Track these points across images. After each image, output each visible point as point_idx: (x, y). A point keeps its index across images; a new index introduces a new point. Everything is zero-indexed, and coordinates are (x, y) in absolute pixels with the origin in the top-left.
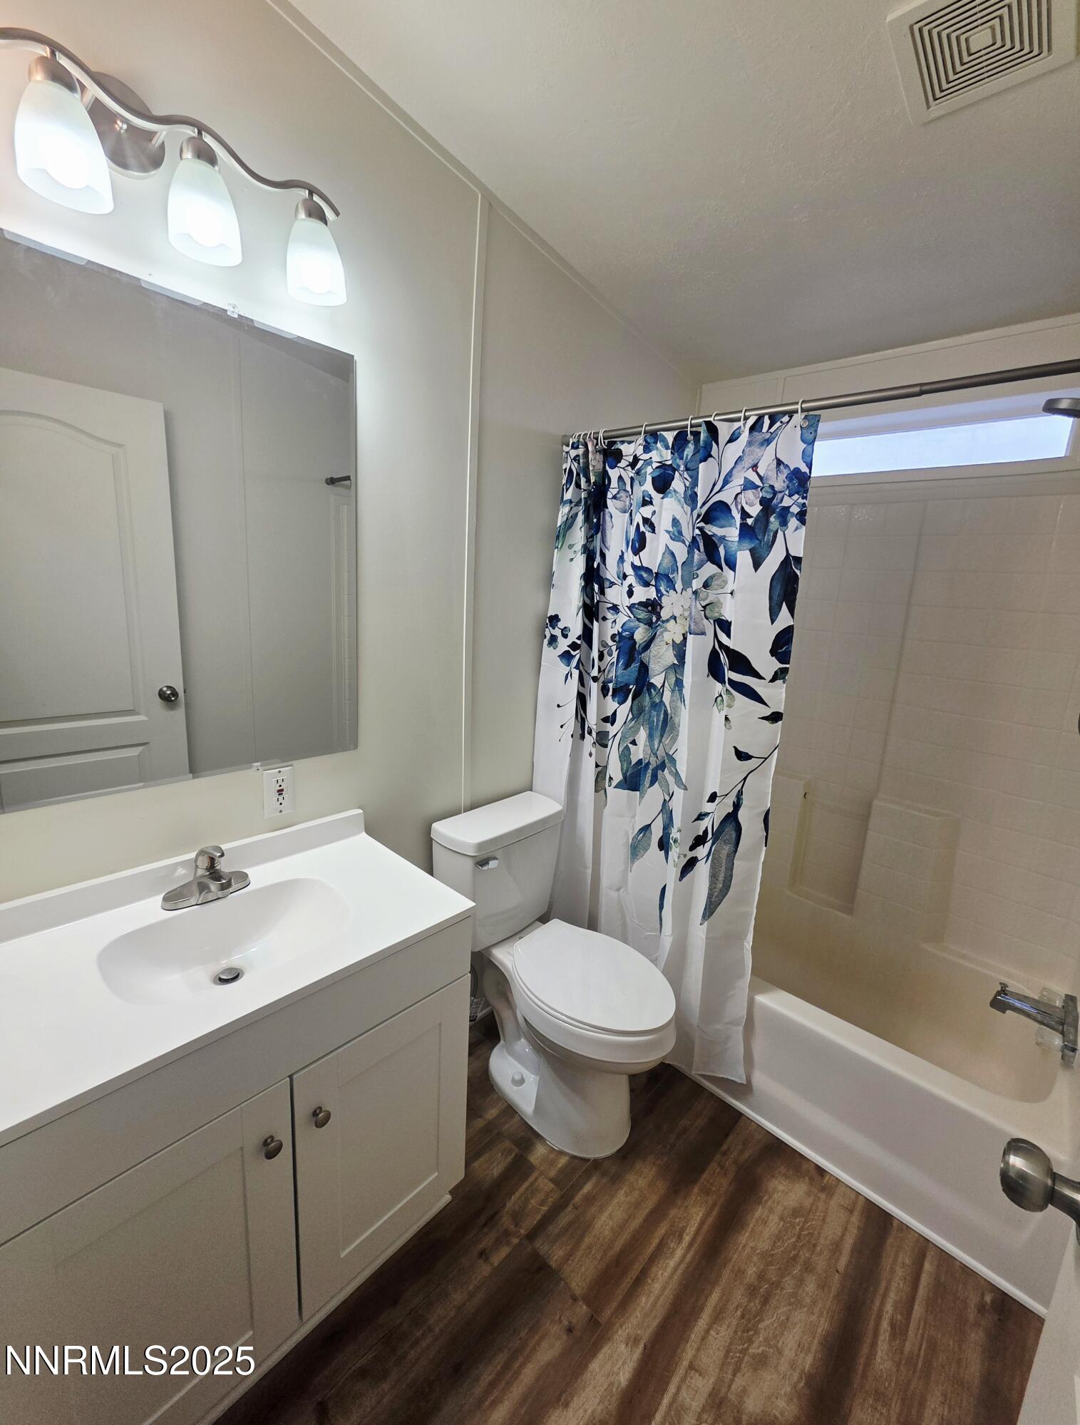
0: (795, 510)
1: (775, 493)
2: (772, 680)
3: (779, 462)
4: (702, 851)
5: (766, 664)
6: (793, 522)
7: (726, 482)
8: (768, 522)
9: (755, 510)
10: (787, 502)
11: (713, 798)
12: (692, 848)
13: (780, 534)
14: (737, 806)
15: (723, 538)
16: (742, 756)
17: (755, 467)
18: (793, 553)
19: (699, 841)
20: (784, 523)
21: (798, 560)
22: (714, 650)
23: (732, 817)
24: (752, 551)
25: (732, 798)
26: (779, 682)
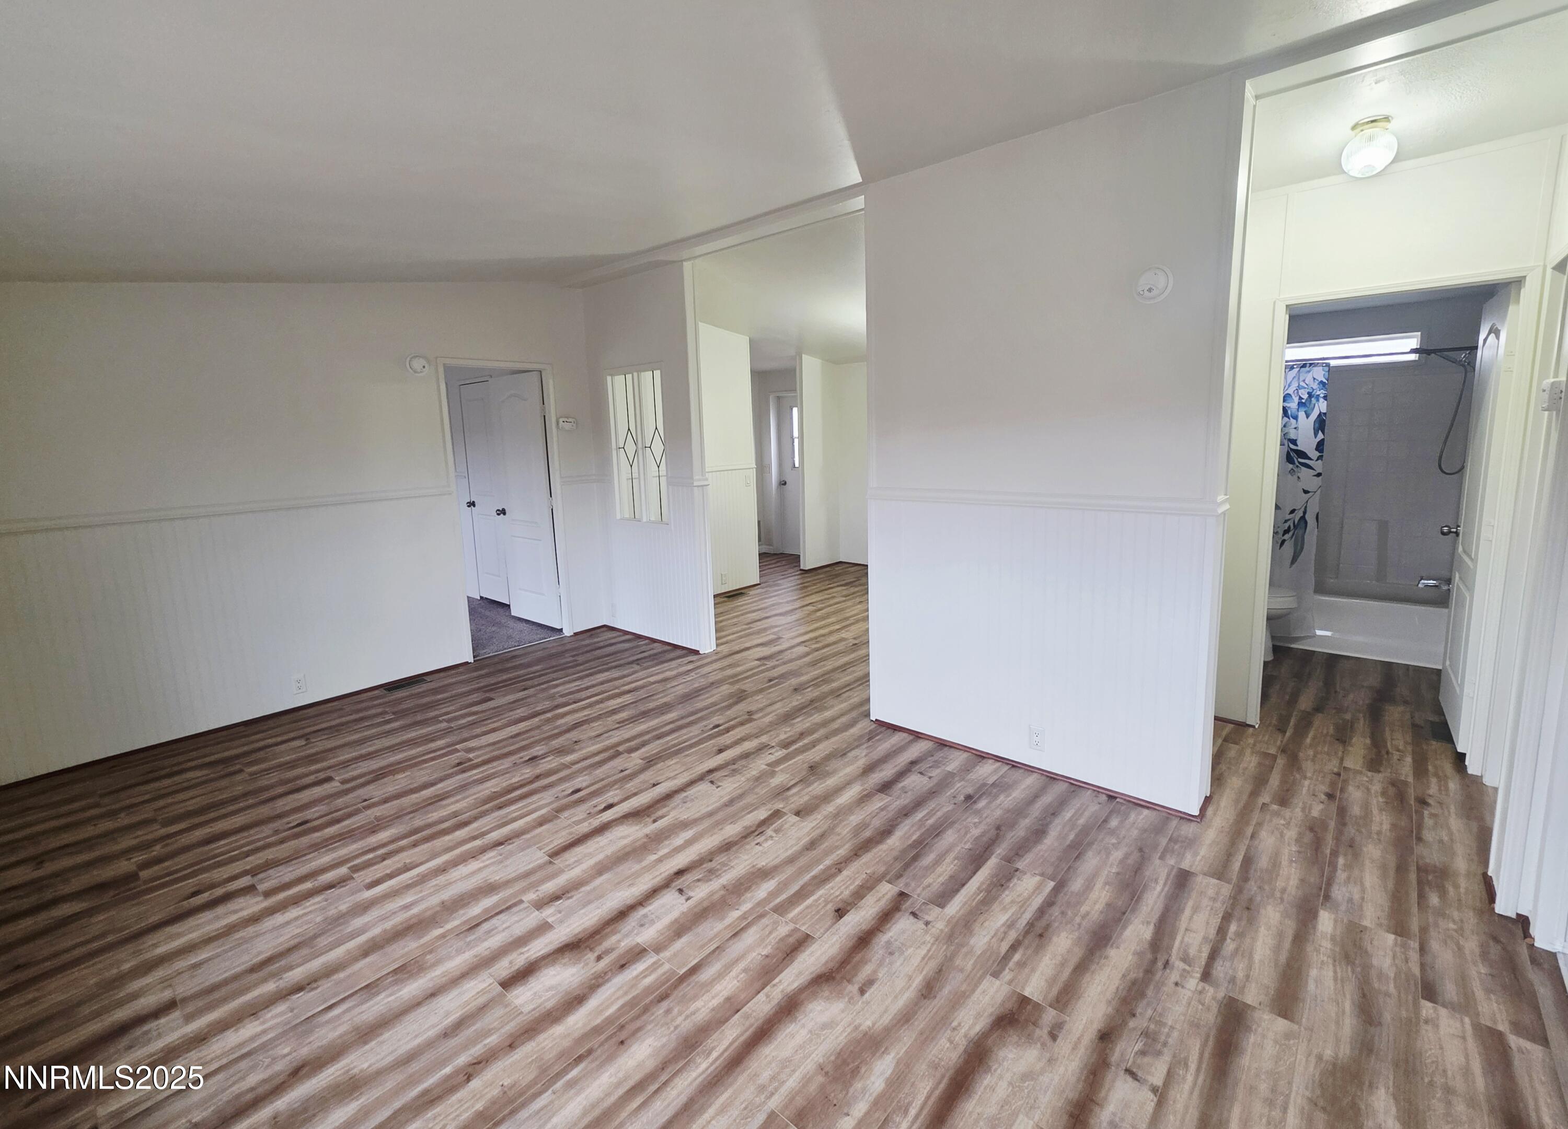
0: (1322, 395)
1: (1313, 390)
2: (1317, 460)
3: (1314, 379)
4: (1287, 537)
5: (1314, 454)
6: (1321, 400)
7: (1289, 386)
8: (1311, 401)
9: (1305, 396)
10: (1318, 393)
11: (1293, 512)
12: (1283, 535)
13: (1316, 405)
14: (1305, 513)
15: (1289, 407)
16: (1306, 492)
17: (1304, 381)
18: (1322, 411)
19: (1286, 532)
20: (1318, 400)
21: (1325, 414)
22: (1288, 452)
23: (1303, 518)
24: (1305, 412)
25: (1303, 509)
26: (1320, 461)
